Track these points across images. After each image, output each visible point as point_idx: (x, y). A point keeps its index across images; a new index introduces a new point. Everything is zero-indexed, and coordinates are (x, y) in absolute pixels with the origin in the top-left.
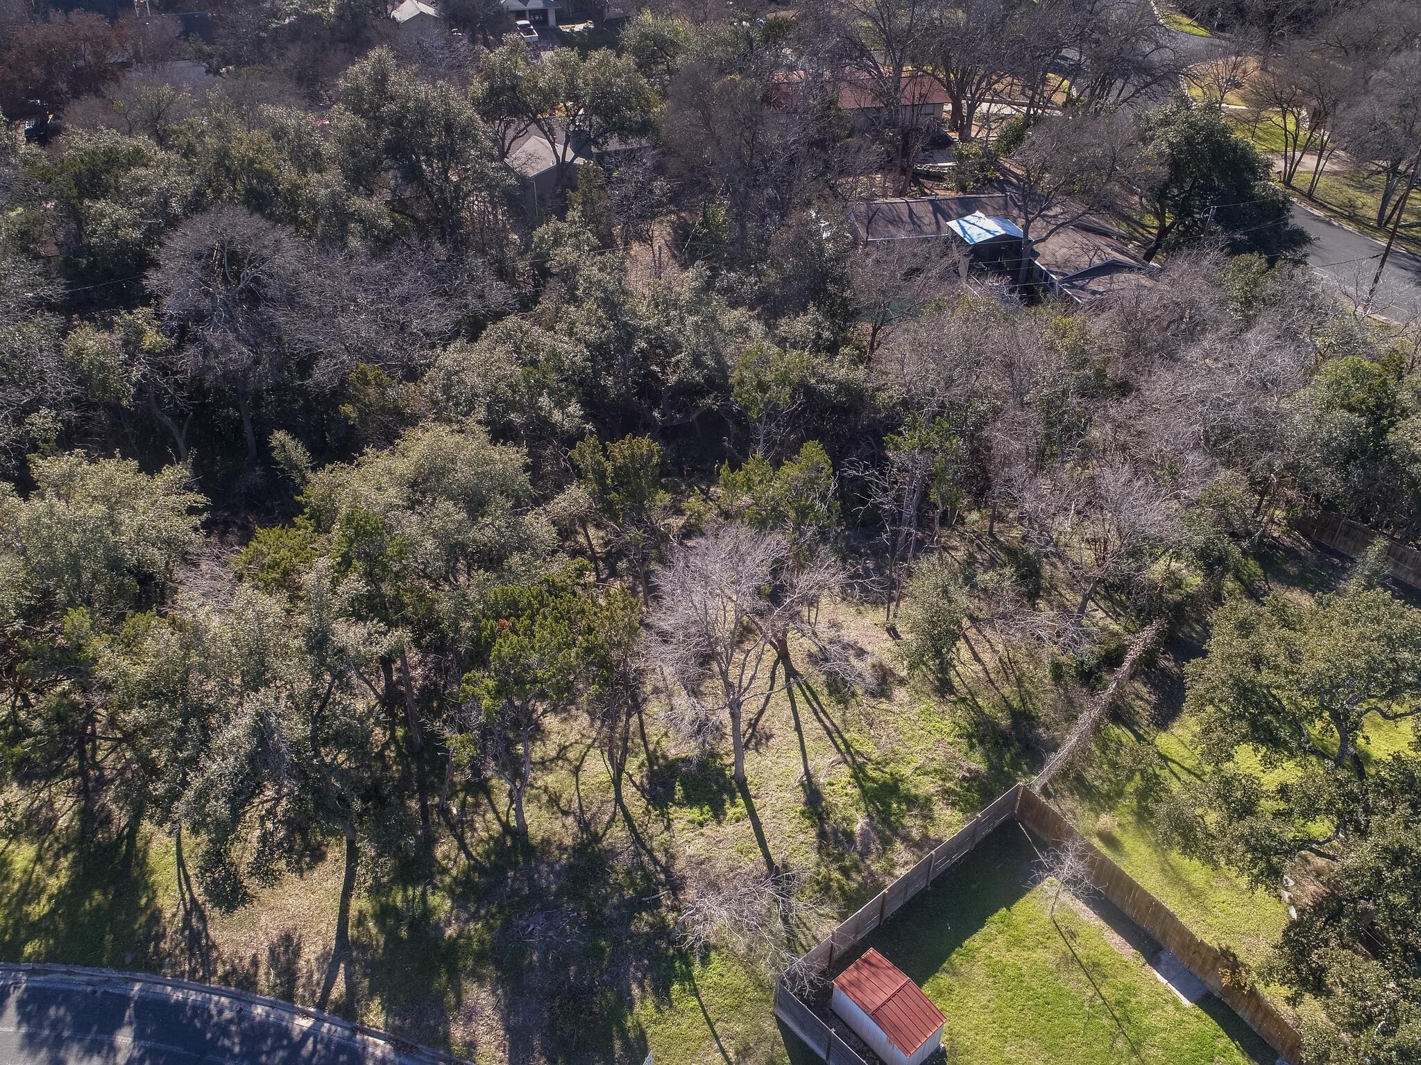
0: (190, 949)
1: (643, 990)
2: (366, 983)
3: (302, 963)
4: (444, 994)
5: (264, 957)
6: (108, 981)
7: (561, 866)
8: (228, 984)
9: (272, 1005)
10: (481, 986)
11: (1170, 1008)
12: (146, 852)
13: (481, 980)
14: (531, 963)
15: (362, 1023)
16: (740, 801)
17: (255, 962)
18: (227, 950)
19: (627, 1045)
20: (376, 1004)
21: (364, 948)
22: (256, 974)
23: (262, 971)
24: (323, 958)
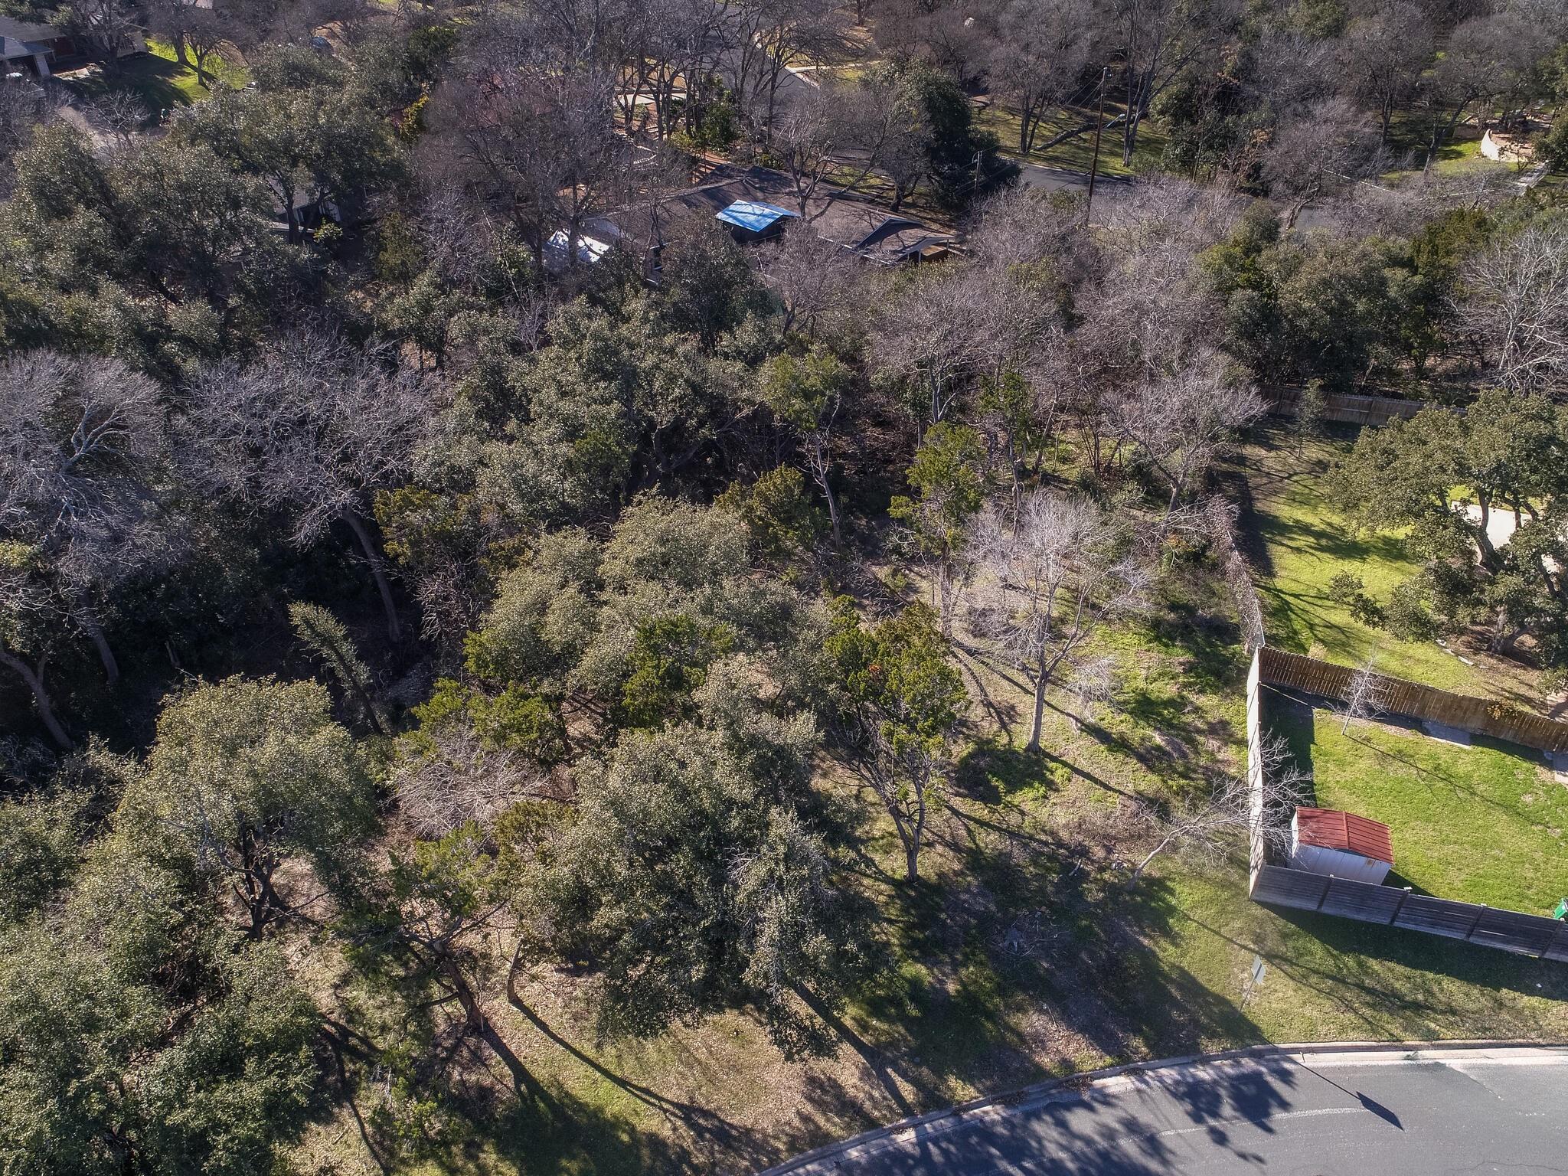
2: (925, 1070)
5: (808, 1108)
9: (861, 1141)
10: (1025, 1012)
15: (959, 1102)
16: (1052, 765)
17: (806, 1119)
20: (952, 1081)
24: (865, 1075)
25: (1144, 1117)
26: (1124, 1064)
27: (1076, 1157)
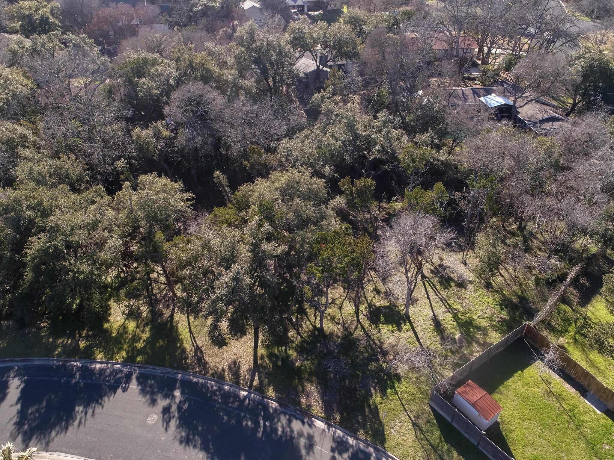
0: (198, 363)
1: (376, 391)
2: (266, 380)
3: (241, 371)
4: (298, 386)
5: (226, 368)
6: (168, 373)
7: (338, 343)
8: (214, 377)
9: (231, 386)
10: (312, 385)
11: (592, 414)
12: (177, 327)
13: (311, 382)
14: (330, 377)
15: (267, 395)
16: (408, 324)
17: (223, 370)
18: (212, 365)
19: (371, 411)
20: (271, 388)
21: (265, 368)
22: (224, 374)
23: (226, 373)
26: (327, 420)
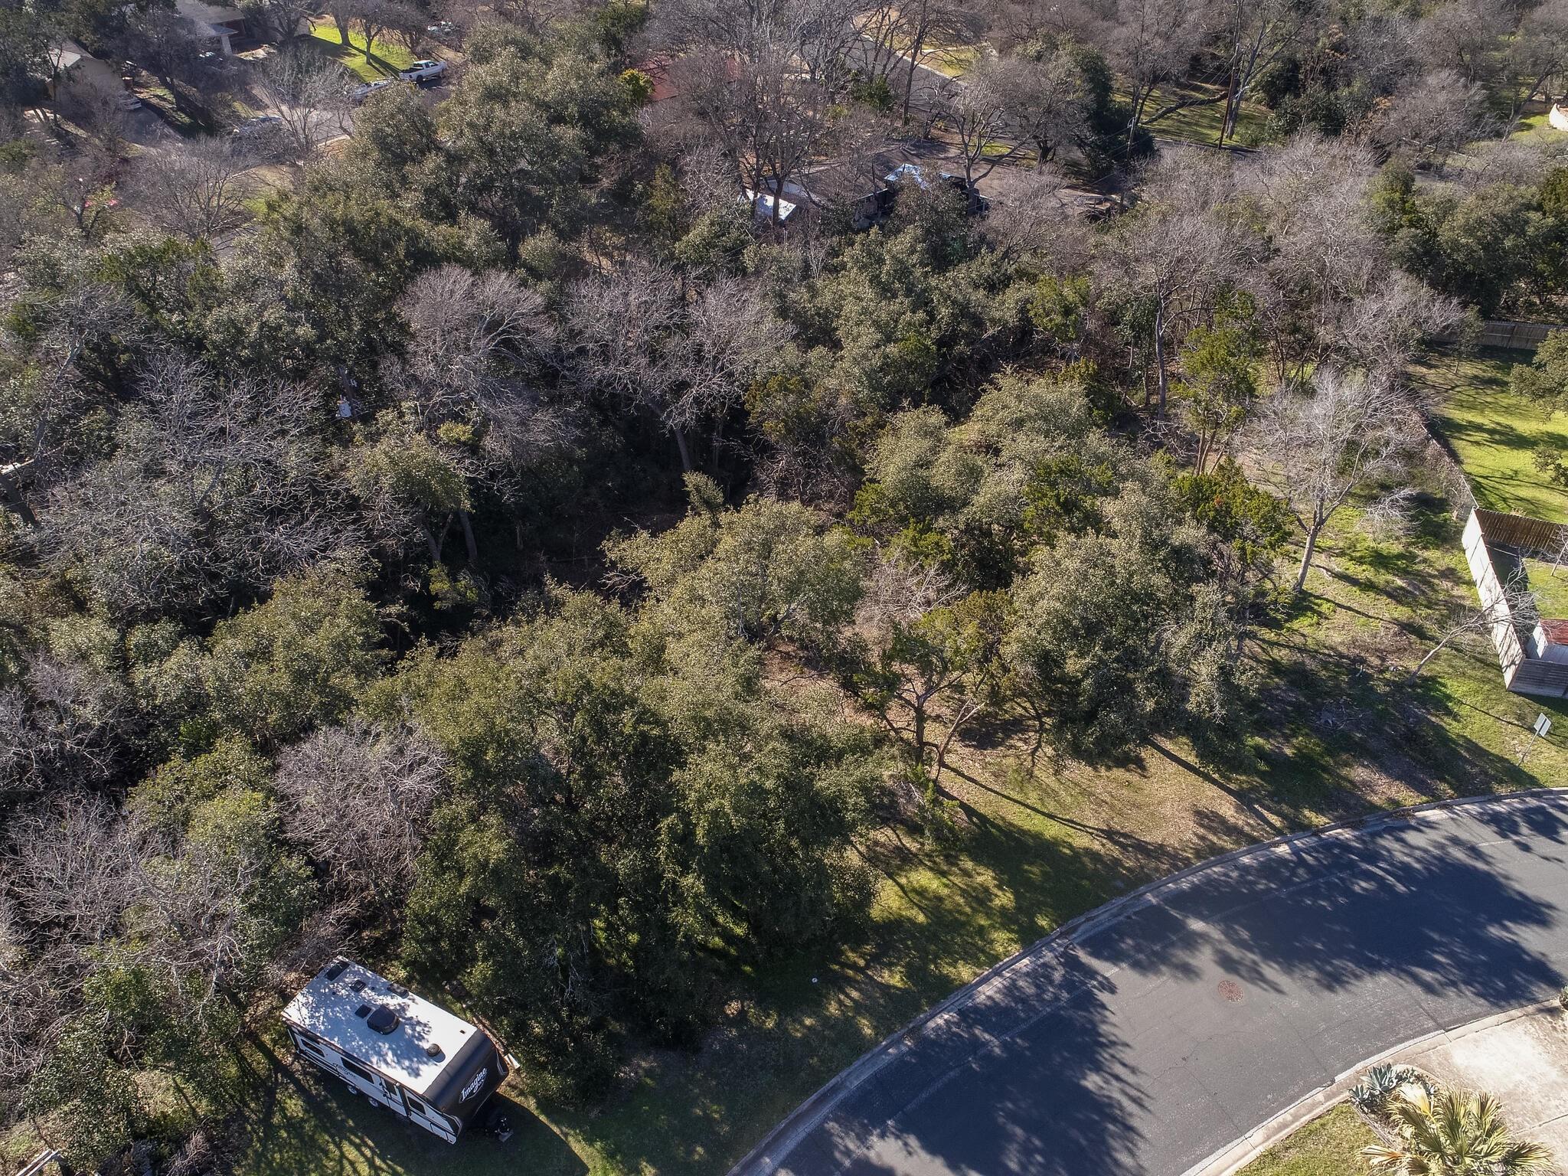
0: (1149, 856)
1: (1436, 716)
2: (1284, 806)
3: (1232, 820)
4: (1338, 784)
5: (1201, 831)
6: (1124, 907)
7: (1284, 685)
8: (1205, 858)
9: (1248, 852)
10: (1352, 767)
13: (1346, 764)
14: (1360, 739)
15: (1315, 827)
16: (1319, 601)
17: (1202, 838)
18: (1173, 841)
20: (1308, 813)
21: (1253, 789)
22: (1213, 843)
23: (1214, 839)
24: (1239, 809)
25: (1464, 835)
26: (1437, 802)
27: (1418, 860)
